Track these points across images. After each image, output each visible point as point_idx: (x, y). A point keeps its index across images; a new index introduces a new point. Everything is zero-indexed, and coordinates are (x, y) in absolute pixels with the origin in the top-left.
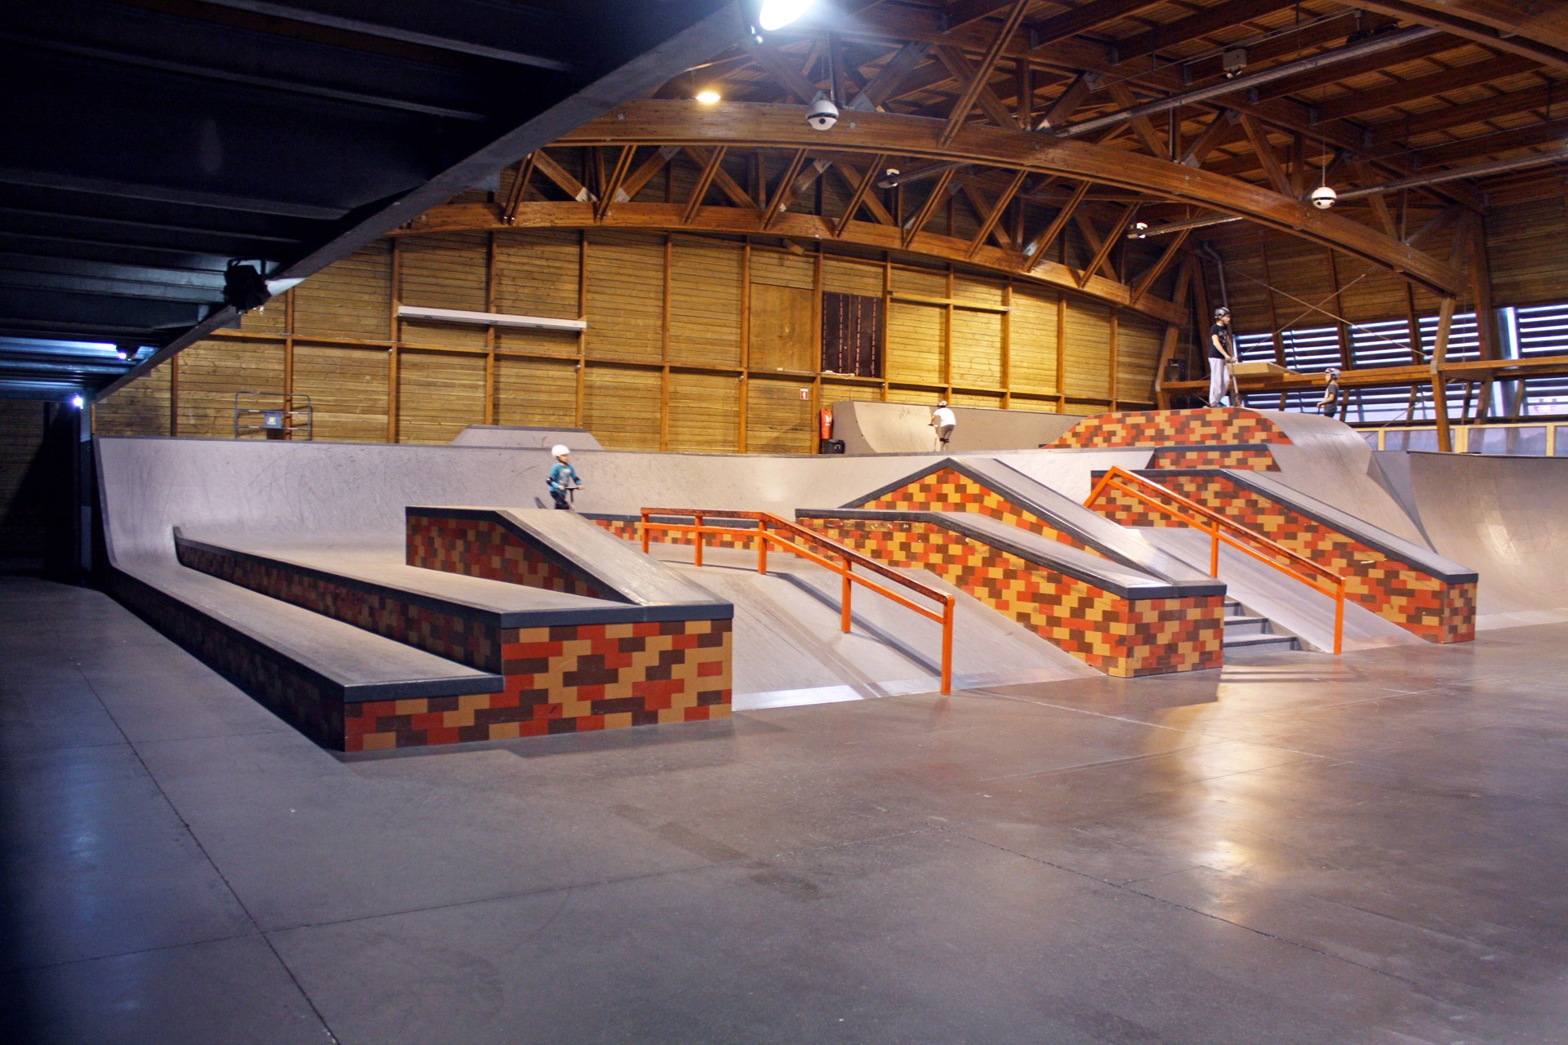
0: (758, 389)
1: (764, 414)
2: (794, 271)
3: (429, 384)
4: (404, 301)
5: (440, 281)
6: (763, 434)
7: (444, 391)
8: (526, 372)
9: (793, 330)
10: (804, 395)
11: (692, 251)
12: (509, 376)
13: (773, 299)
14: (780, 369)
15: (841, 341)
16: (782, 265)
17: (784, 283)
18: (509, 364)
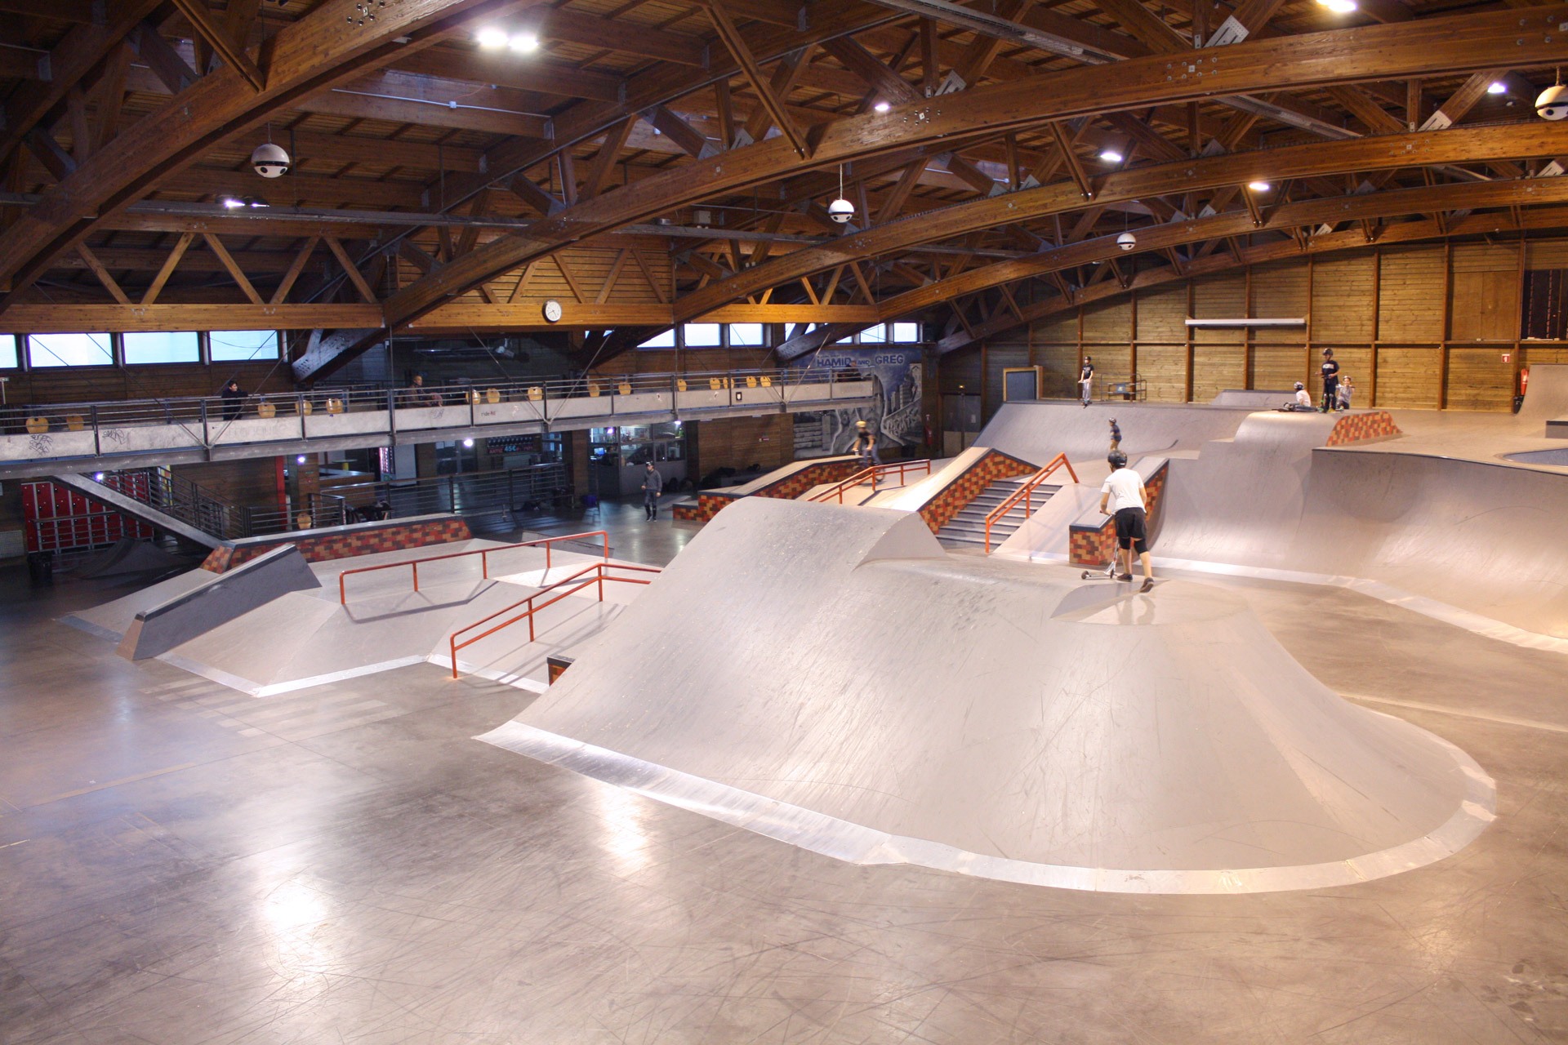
0: (1459, 357)
1: (1465, 376)
2: (1501, 259)
3: (1211, 365)
4: (1196, 315)
5: (1218, 301)
6: (1463, 392)
7: (1221, 368)
8: (1272, 354)
9: (1496, 306)
10: (1506, 359)
11: (1400, 255)
12: (1260, 357)
13: (1475, 283)
14: (1479, 340)
15: (1549, 311)
16: (1485, 255)
17: (1487, 269)
18: (1261, 348)
